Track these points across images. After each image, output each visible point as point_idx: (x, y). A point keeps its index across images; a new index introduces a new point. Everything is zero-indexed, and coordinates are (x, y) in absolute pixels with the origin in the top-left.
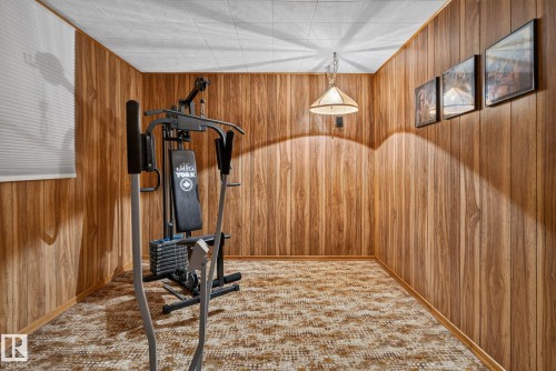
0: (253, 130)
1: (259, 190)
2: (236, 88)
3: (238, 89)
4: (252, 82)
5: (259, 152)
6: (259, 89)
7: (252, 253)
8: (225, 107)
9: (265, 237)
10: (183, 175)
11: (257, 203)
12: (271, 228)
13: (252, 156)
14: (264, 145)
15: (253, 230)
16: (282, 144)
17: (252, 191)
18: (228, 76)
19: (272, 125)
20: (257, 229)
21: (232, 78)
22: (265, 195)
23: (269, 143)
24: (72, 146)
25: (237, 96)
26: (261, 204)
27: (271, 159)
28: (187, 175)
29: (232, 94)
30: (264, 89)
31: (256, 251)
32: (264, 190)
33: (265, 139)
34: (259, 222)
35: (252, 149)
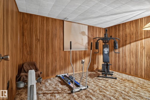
0: (130, 37)
1: (132, 55)
2: (125, 26)
3: (126, 27)
4: (130, 24)
5: (132, 44)
6: (133, 25)
7: (130, 73)
8: (122, 32)
9: (135, 69)
10: (105, 50)
11: (132, 59)
12: (137, 67)
13: (130, 45)
14: (134, 42)
15: (130, 66)
16: (141, 41)
17: (130, 55)
18: (123, 24)
19: (137, 35)
20: (132, 67)
21: (124, 24)
22: (135, 57)
23: (136, 41)
24: (87, 45)
25: (125, 29)
26: (133, 60)
27: (137, 46)
28: (106, 50)
29: (124, 28)
30: (134, 25)
31: (132, 73)
32: (134, 56)
33: (134, 40)
34: (132, 64)
35: (130, 43)
